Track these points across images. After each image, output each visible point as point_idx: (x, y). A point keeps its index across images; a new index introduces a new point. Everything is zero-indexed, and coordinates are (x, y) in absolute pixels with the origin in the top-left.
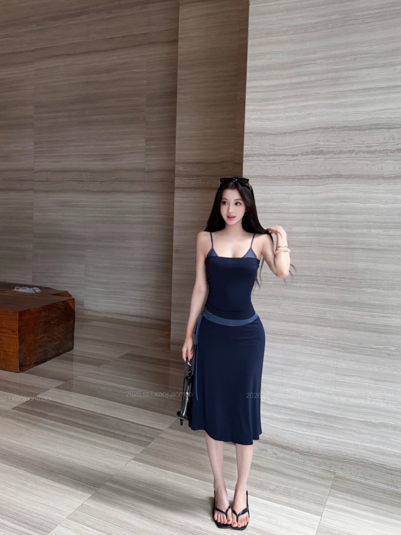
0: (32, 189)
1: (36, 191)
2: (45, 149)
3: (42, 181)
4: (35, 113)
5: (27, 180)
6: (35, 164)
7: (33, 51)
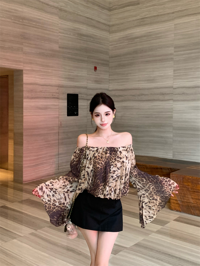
0: (172, 99)
1: (174, 101)
2: (182, 74)
3: (180, 94)
4: (175, 52)
5: (168, 94)
6: (174, 83)
7: (173, 13)
